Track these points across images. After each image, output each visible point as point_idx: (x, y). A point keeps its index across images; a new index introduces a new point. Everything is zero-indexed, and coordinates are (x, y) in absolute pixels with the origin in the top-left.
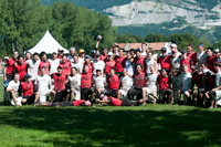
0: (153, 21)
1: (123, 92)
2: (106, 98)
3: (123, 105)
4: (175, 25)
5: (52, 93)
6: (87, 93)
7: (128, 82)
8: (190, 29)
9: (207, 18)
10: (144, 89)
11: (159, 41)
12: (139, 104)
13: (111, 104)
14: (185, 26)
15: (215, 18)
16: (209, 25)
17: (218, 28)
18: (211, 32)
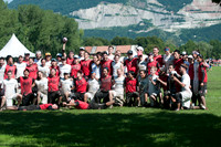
0: (120, 24)
1: (90, 95)
2: (73, 101)
3: (90, 108)
4: (142, 28)
5: (19, 97)
6: (54, 96)
7: (95, 85)
8: (156, 31)
9: (174, 20)
10: (110, 92)
11: (125, 44)
12: (106, 107)
13: (78, 107)
14: (151, 29)
15: (181, 20)
16: (175, 27)
17: (184, 30)
18: (177, 35)
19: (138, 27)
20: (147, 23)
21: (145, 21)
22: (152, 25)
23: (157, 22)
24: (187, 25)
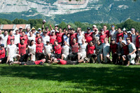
0: (16, 11)
3: (67, 64)
4: (30, 13)
8: (39, 16)
9: (50, 9)
10: (79, 54)
14: (37, 14)
15: (55, 9)
16: (51, 14)
17: (57, 16)
18: (53, 18)
19: (28, 13)
20: (34, 11)
21: (32, 9)
22: (36, 12)
23: (40, 10)
24: (59, 12)
